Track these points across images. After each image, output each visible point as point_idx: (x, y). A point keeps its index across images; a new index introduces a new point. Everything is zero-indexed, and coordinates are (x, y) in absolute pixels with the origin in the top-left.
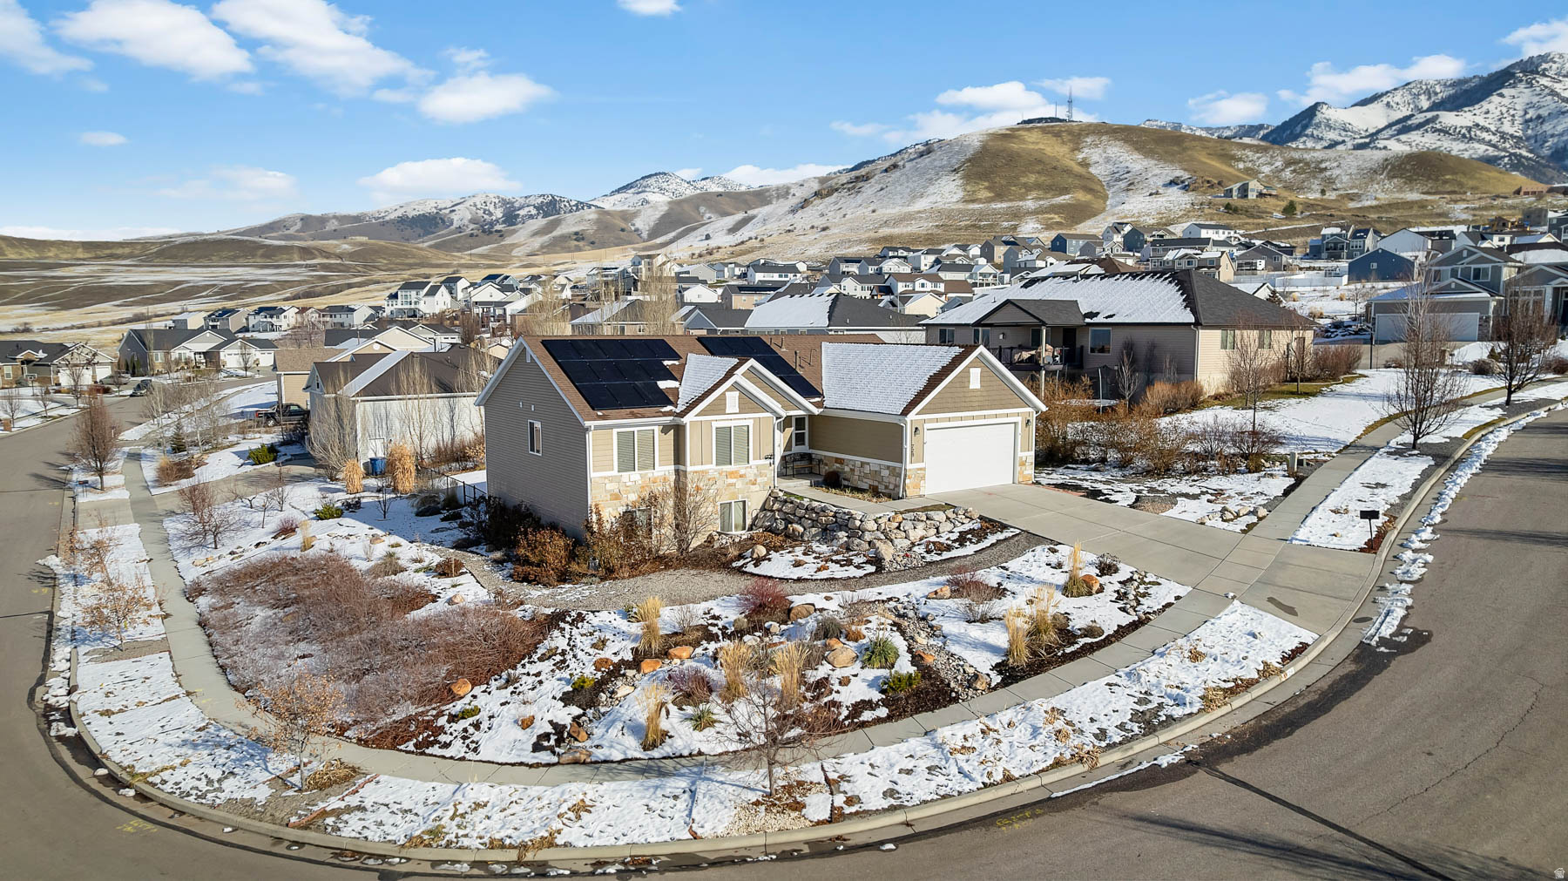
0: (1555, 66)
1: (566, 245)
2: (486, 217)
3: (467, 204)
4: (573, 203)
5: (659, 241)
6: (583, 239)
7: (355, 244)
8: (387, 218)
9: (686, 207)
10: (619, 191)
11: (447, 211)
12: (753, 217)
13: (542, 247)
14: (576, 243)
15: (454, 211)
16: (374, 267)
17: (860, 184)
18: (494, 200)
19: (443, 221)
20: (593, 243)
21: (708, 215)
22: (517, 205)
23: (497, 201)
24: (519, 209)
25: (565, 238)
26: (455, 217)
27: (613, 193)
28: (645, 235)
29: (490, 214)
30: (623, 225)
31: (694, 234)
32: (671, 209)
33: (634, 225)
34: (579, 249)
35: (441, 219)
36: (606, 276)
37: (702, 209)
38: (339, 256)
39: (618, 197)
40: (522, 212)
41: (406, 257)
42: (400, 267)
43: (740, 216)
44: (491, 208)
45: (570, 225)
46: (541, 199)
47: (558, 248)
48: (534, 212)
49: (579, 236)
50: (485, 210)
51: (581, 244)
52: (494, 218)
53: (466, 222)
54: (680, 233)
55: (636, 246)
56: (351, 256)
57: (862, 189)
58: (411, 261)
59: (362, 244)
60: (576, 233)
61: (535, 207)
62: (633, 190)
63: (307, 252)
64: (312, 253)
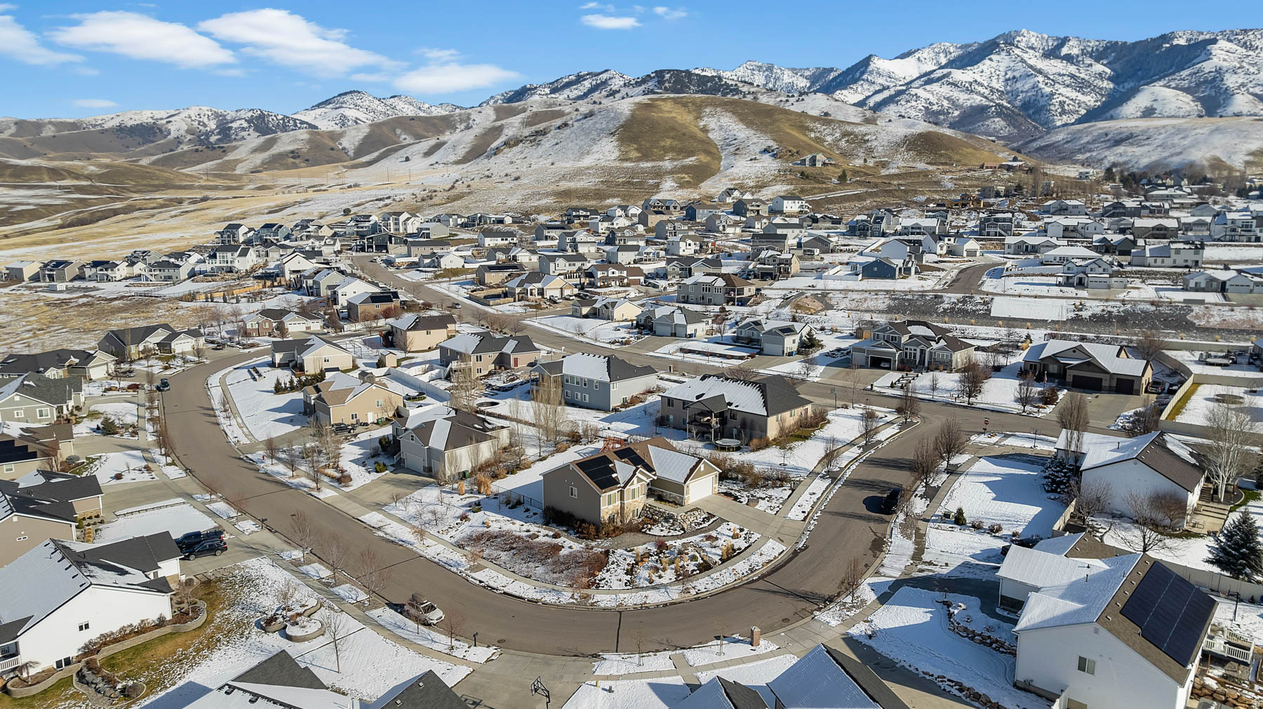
0: (1024, 39)
1: (284, 162)
2: (201, 128)
3: (182, 116)
4: (280, 117)
5: (364, 159)
6: (299, 157)
7: (100, 166)
8: (106, 126)
9: (385, 130)
10: (319, 106)
11: (164, 122)
12: (444, 143)
13: (263, 163)
14: (293, 160)
15: (170, 122)
16: (124, 188)
17: (540, 138)
18: (207, 113)
19: (161, 131)
20: (307, 160)
21: (403, 137)
22: (229, 118)
23: (210, 113)
24: (232, 122)
25: (281, 156)
26: (172, 127)
27: (313, 108)
28: (351, 153)
29: (205, 125)
30: (331, 144)
31: (395, 155)
32: (372, 131)
33: (341, 144)
34: (295, 166)
35: (158, 128)
37: (398, 131)
38: (88, 177)
39: (319, 111)
40: (234, 125)
41: (151, 178)
42: (149, 189)
43: (433, 142)
44: (206, 120)
45: (286, 142)
46: (251, 113)
47: (277, 165)
48: (245, 125)
49: (294, 154)
50: (199, 122)
51: (297, 161)
52: (209, 129)
53: (182, 132)
54: (382, 154)
55: (345, 164)
56: (100, 177)
58: (157, 182)
59: (107, 166)
60: (292, 152)
61: (246, 121)
62: (331, 106)
63: (56, 173)
64: (61, 174)
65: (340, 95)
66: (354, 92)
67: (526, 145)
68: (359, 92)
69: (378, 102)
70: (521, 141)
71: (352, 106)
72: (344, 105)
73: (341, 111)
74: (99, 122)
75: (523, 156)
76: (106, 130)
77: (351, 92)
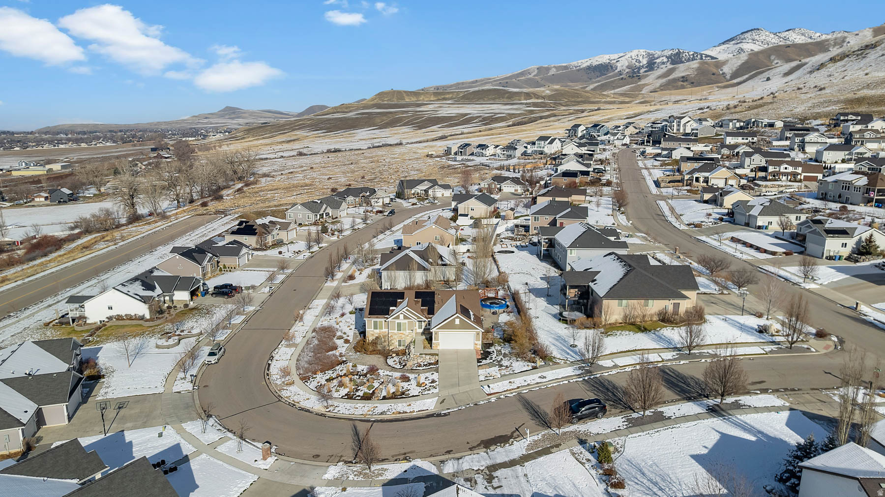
1: (675, 85)
2: (637, 64)
3: (626, 57)
4: (691, 53)
5: (735, 81)
6: (687, 81)
7: (552, 90)
8: (582, 67)
9: (761, 56)
10: (723, 43)
11: (615, 61)
12: (805, 64)
13: (661, 86)
14: (682, 83)
15: (619, 61)
16: (559, 103)
17: (868, 51)
18: (643, 53)
19: (611, 67)
20: (692, 83)
21: (776, 61)
22: (656, 56)
23: (644, 54)
24: (657, 58)
25: (675, 80)
26: (619, 65)
27: (720, 45)
28: (728, 77)
29: (640, 62)
30: (714, 70)
31: (759, 77)
32: (749, 59)
33: (722, 70)
34: (683, 87)
35: (611, 66)
36: (655, 128)
37: (773, 57)
38: (543, 98)
39: (723, 47)
40: (658, 61)
41: (578, 97)
42: (573, 103)
43: (794, 64)
44: (641, 58)
45: (682, 70)
46: (671, 52)
47: (670, 87)
48: (665, 60)
49: (684, 79)
50: (637, 60)
51: (685, 84)
52: (641, 64)
53: (624, 68)
54: (751, 76)
55: (720, 85)
56: (550, 97)
57: (868, 55)
58: (580, 100)
59: (556, 90)
60: (683, 77)
61: (667, 57)
62: (733, 42)
63: (528, 95)
64: (531, 96)
65: (742, 33)
66: (755, 29)
67: (851, 59)
68: (758, 29)
69: (773, 36)
70: (848, 56)
71: (750, 41)
72: (743, 41)
73: (740, 45)
74: (580, 64)
75: (844, 69)
76: (581, 69)
77: (752, 30)
